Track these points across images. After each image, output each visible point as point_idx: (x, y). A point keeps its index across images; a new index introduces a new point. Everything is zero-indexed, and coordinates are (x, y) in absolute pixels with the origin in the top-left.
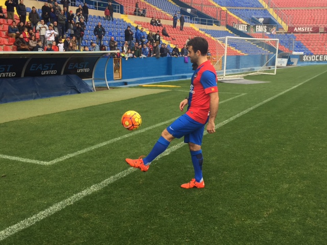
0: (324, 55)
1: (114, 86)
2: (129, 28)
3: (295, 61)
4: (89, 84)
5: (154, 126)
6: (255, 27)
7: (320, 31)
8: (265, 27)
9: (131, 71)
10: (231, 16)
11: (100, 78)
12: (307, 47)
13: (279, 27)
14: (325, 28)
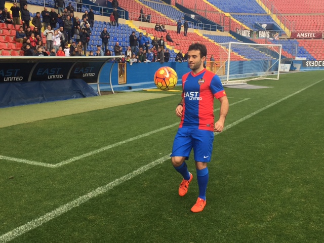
1: (118, 91)
2: (133, 34)
3: (298, 67)
4: (94, 88)
5: (158, 130)
6: (258, 33)
7: (323, 37)
8: (269, 32)
10: (234, 22)
11: (105, 82)
12: (310, 52)
13: (282, 33)
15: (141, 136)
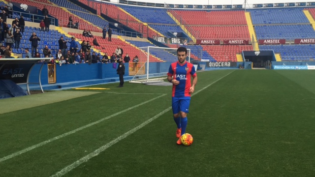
0: (224, 62)
2: (62, 38)
3: (203, 67)
4: (24, 88)
6: (170, 39)
7: (221, 44)
9: (64, 75)
10: (151, 30)
11: (35, 82)
12: (212, 55)
13: (189, 40)
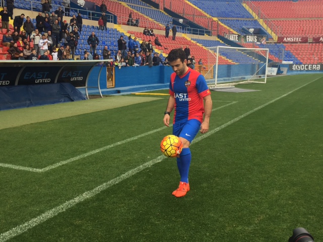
0: (313, 65)
1: (107, 95)
2: (122, 38)
3: (285, 70)
4: (83, 92)
5: (146, 134)
6: (245, 37)
7: (309, 41)
8: (256, 37)
9: (124, 79)
10: (222, 26)
11: (93, 86)
12: (296, 56)
13: (269, 37)
14: (313, 38)
15: (129, 140)
